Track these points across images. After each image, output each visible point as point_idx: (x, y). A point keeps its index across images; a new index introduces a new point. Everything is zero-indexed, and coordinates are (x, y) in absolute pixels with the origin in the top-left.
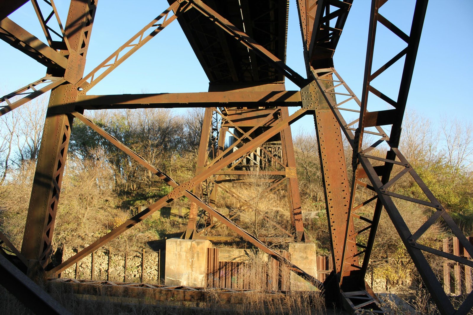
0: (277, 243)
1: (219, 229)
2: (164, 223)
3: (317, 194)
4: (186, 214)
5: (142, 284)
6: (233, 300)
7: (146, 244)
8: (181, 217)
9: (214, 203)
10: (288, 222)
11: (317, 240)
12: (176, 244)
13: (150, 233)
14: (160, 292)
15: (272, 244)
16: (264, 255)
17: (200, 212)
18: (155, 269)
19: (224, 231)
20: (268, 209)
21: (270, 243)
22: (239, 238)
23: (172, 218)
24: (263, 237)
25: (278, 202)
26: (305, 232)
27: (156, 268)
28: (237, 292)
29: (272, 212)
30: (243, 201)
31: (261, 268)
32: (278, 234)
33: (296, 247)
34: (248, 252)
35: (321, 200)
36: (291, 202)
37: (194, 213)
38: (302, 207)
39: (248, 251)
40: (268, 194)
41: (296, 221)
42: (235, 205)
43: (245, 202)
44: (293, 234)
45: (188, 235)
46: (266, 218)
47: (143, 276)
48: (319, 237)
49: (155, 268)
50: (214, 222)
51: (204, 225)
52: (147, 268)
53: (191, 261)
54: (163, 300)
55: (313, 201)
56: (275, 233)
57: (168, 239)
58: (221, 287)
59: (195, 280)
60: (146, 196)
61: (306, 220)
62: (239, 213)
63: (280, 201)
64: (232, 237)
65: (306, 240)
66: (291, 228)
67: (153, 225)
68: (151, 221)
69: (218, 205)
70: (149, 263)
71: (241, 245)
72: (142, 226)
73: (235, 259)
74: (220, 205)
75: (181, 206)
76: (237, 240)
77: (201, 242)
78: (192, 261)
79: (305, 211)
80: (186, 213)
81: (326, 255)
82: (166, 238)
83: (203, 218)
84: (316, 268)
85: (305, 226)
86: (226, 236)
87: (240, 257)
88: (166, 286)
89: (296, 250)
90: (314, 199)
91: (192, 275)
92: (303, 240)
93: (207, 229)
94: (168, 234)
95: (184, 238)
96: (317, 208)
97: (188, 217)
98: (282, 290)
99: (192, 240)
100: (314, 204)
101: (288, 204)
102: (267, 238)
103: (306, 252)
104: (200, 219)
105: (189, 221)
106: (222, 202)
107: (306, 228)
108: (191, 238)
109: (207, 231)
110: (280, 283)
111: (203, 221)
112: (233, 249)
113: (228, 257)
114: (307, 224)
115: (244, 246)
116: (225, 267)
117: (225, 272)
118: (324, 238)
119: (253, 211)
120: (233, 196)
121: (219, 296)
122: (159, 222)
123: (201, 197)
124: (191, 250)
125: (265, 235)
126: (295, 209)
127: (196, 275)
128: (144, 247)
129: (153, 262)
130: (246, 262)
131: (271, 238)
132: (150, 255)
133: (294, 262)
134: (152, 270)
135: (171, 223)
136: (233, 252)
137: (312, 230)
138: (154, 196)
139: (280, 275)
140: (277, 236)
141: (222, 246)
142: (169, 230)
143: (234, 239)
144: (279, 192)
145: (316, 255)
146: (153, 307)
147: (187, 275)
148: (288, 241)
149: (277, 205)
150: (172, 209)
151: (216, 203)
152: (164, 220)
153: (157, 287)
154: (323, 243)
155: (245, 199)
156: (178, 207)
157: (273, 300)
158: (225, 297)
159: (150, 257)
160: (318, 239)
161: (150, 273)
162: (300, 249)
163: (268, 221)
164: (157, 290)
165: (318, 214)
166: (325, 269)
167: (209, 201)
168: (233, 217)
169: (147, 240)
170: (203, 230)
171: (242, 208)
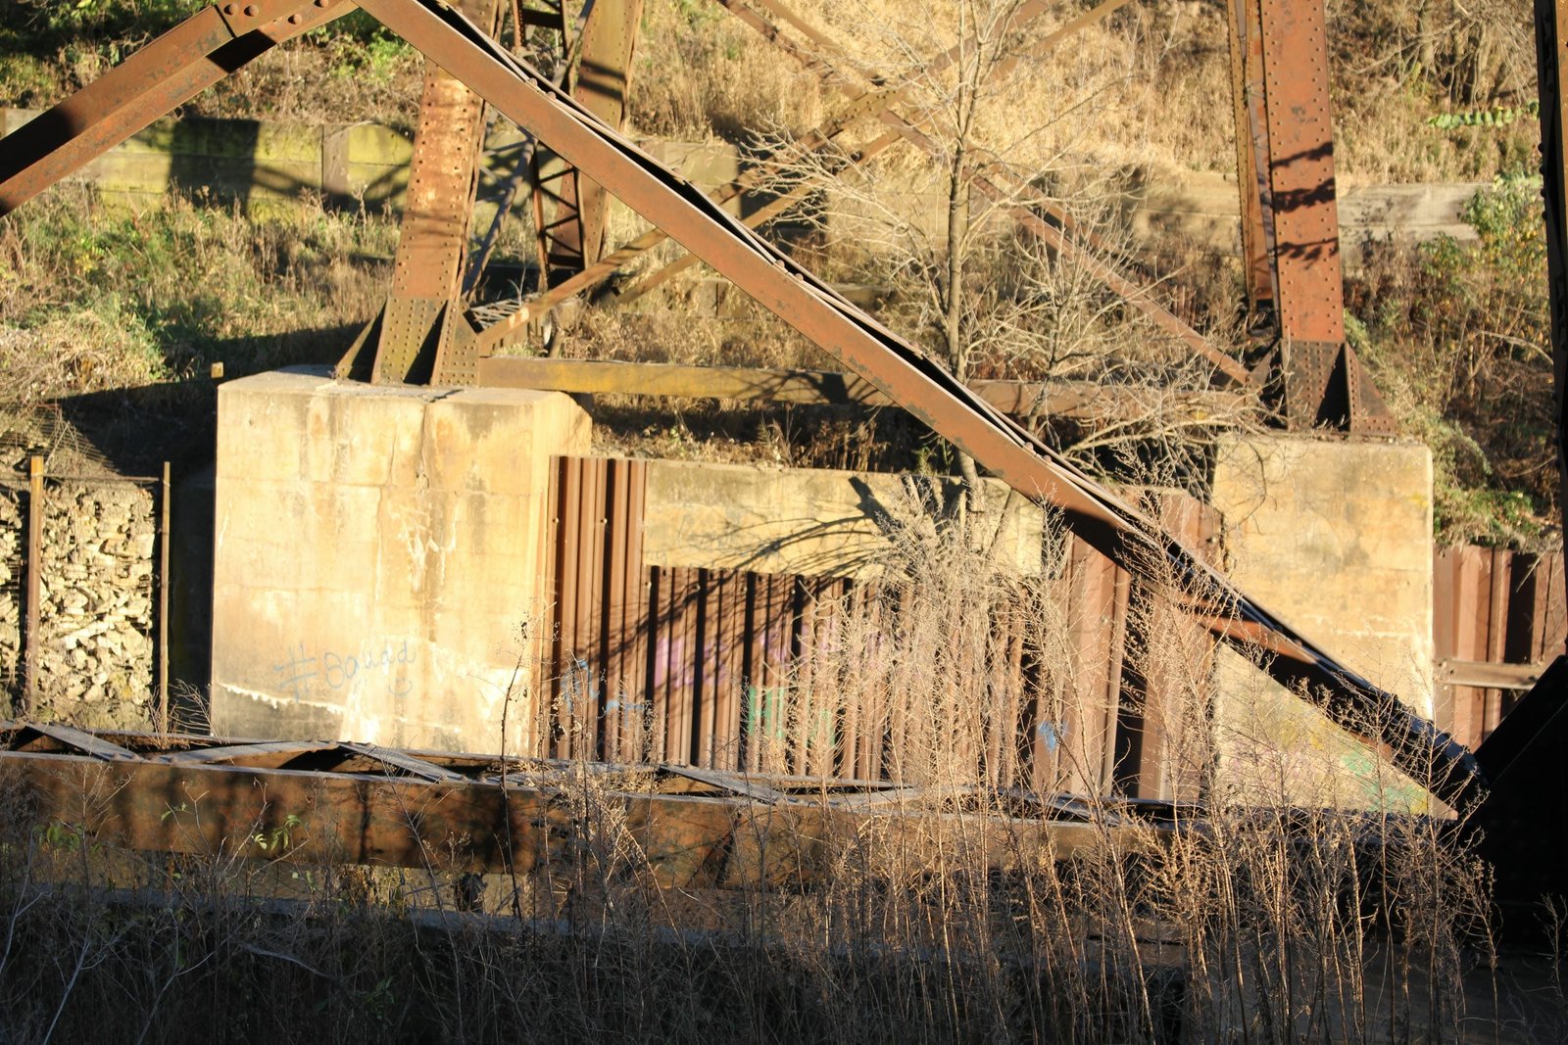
0: (1116, 433)
1: (653, 306)
2: (199, 247)
3: (1474, 41)
4: (386, 178)
5: (21, 723)
6: (745, 864)
7: (49, 416)
8: (338, 202)
9: (616, 95)
10: (1215, 261)
11: (1446, 417)
12: (304, 423)
13: (89, 327)
14: (171, 788)
15: (1077, 440)
16: (1012, 522)
17: (498, 162)
18: (134, 622)
19: (691, 323)
20: (1057, 150)
21: (1064, 432)
22: (813, 381)
23: (265, 207)
24: (1009, 375)
25: (1147, 94)
26: (1357, 350)
27: (141, 608)
28: (783, 800)
29: (1090, 177)
30: (859, 82)
31: (978, 620)
32: (1134, 355)
33: (1274, 468)
34: (879, 497)
35: (1504, 95)
36: (1256, 102)
37: (450, 167)
38: (1340, 148)
39: (884, 489)
40: (1069, 29)
41: (1282, 260)
42: (782, 112)
43: (873, 89)
44: (1250, 359)
45: (397, 350)
46: (1038, 225)
47: (35, 674)
48: (1464, 397)
49: (131, 612)
50: (610, 249)
51: (533, 272)
52: (61, 609)
53: (419, 555)
54: (189, 849)
55: (1436, 99)
56: (1106, 349)
57: (231, 375)
58: (657, 756)
59: (452, 712)
60: (43, 21)
61: (1368, 250)
62: (817, 179)
63: (1164, 89)
64: (758, 375)
65: (1359, 415)
66: (1242, 314)
67: (113, 261)
68: (96, 234)
69: (648, 107)
70: (77, 570)
71: (826, 439)
72: (16, 267)
73: (775, 546)
74: (666, 108)
75: (340, 111)
76: (793, 396)
77: (507, 411)
78: (432, 559)
79: (1364, 180)
80: (381, 170)
81: (1514, 545)
82: (218, 369)
83: (518, 211)
84: (1430, 642)
85: (1360, 301)
86: (708, 362)
87: (820, 531)
88: (215, 745)
89: (1270, 491)
90: (1446, 81)
91: (426, 670)
92: (1334, 411)
93: (558, 302)
94: (235, 342)
95: (362, 372)
96: (1467, 155)
97: (401, 200)
98: (1144, 795)
99: (428, 391)
100: (1445, 120)
101: (1224, 114)
102: (1040, 386)
103: (1351, 514)
104: (496, 224)
105: (408, 237)
106: (682, 84)
107: (1360, 318)
108: (420, 373)
109: (552, 318)
110: (1130, 737)
111: (521, 240)
112: (763, 465)
113: (717, 529)
114: (1374, 287)
115: (854, 443)
116: (691, 614)
117: (691, 649)
118: (1508, 402)
119: (938, 167)
120: (772, 34)
121: (636, 825)
122: (156, 242)
123: (508, 41)
124: (423, 468)
125: (1024, 367)
126: (1285, 163)
127: (462, 671)
128: (35, 438)
129: (109, 561)
130: (863, 575)
131: (1076, 388)
132: (88, 502)
133: (1247, 583)
134: (102, 626)
135: (256, 249)
136: (758, 493)
137: (1418, 332)
138: (109, 22)
139: (1134, 678)
140: (1118, 375)
141: (674, 440)
142: (240, 306)
143: (769, 392)
144: (1158, 15)
145: (1429, 542)
146: (112, 906)
147: (386, 673)
148: (1212, 420)
149: (1135, 126)
150: (265, 135)
151: (628, 92)
152: (201, 231)
153: (144, 748)
154: (1500, 444)
155: (868, 65)
156: (316, 118)
157: (1062, 867)
158: (683, 834)
159: (84, 526)
160: (1456, 410)
161: (92, 653)
162: (1307, 485)
163: (1052, 253)
164: (143, 775)
165: (1471, 211)
166: (1499, 648)
167: (573, 78)
168: (767, 214)
169: (57, 382)
170: (525, 313)
171: (847, 139)
